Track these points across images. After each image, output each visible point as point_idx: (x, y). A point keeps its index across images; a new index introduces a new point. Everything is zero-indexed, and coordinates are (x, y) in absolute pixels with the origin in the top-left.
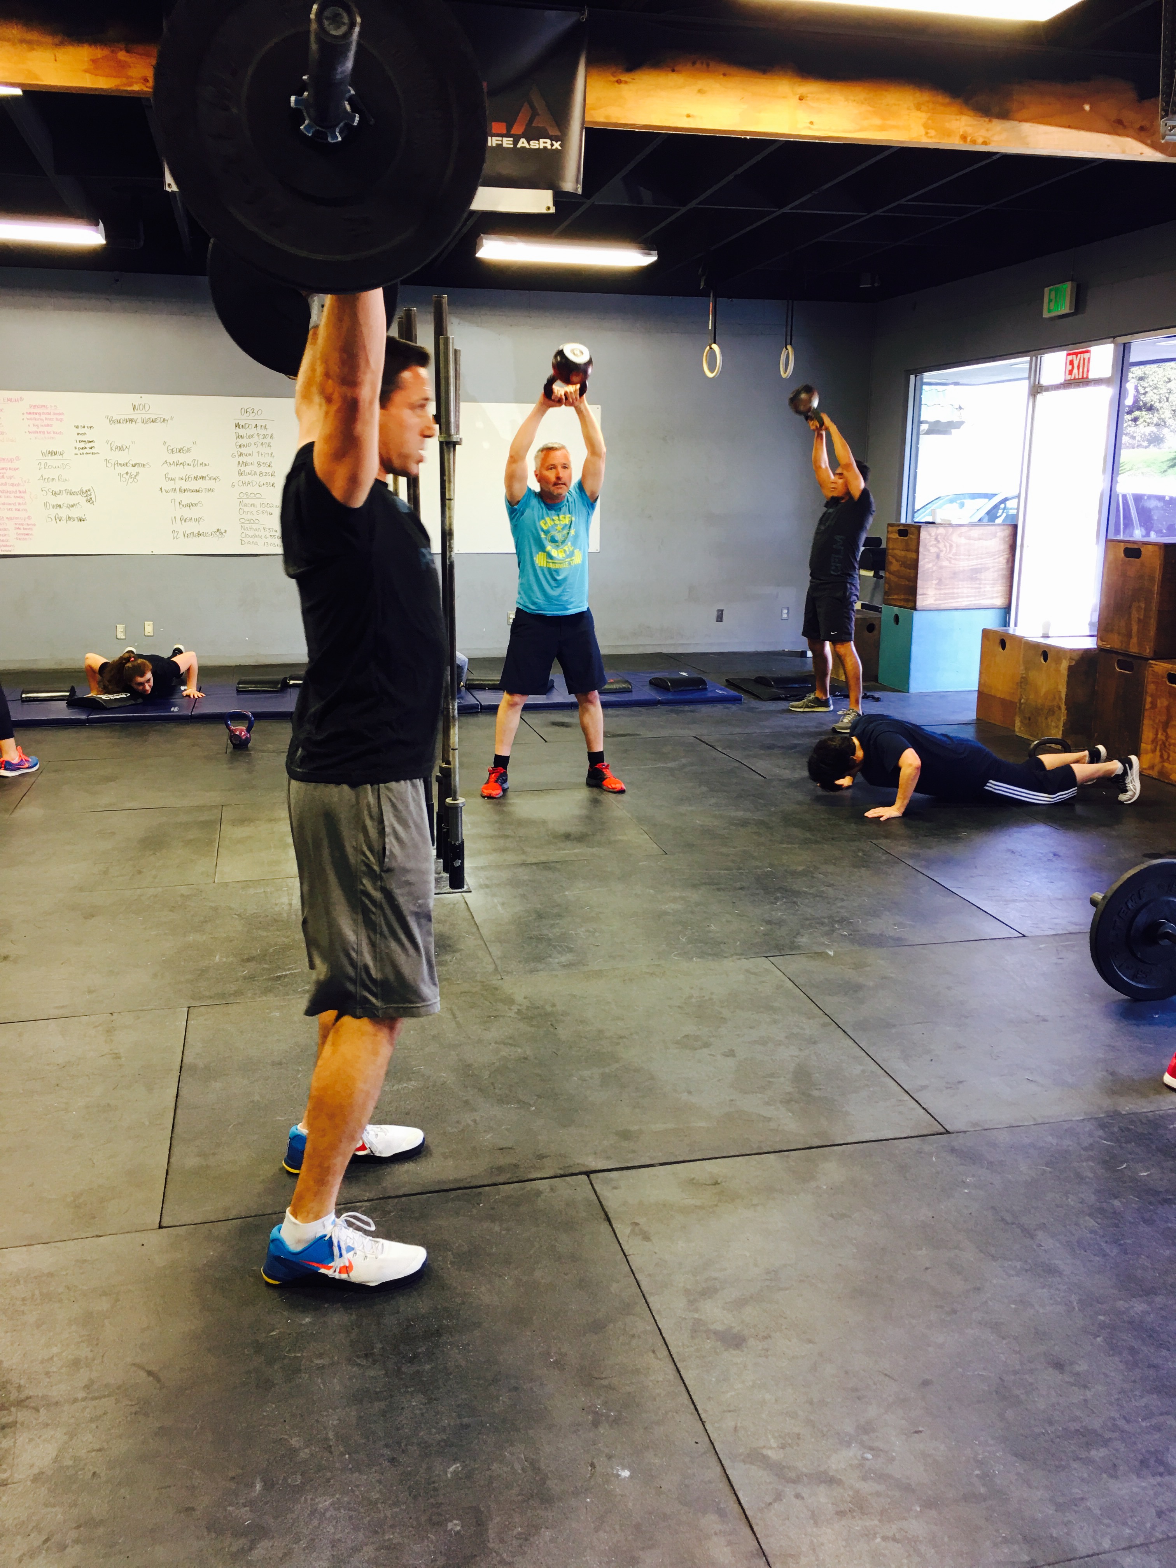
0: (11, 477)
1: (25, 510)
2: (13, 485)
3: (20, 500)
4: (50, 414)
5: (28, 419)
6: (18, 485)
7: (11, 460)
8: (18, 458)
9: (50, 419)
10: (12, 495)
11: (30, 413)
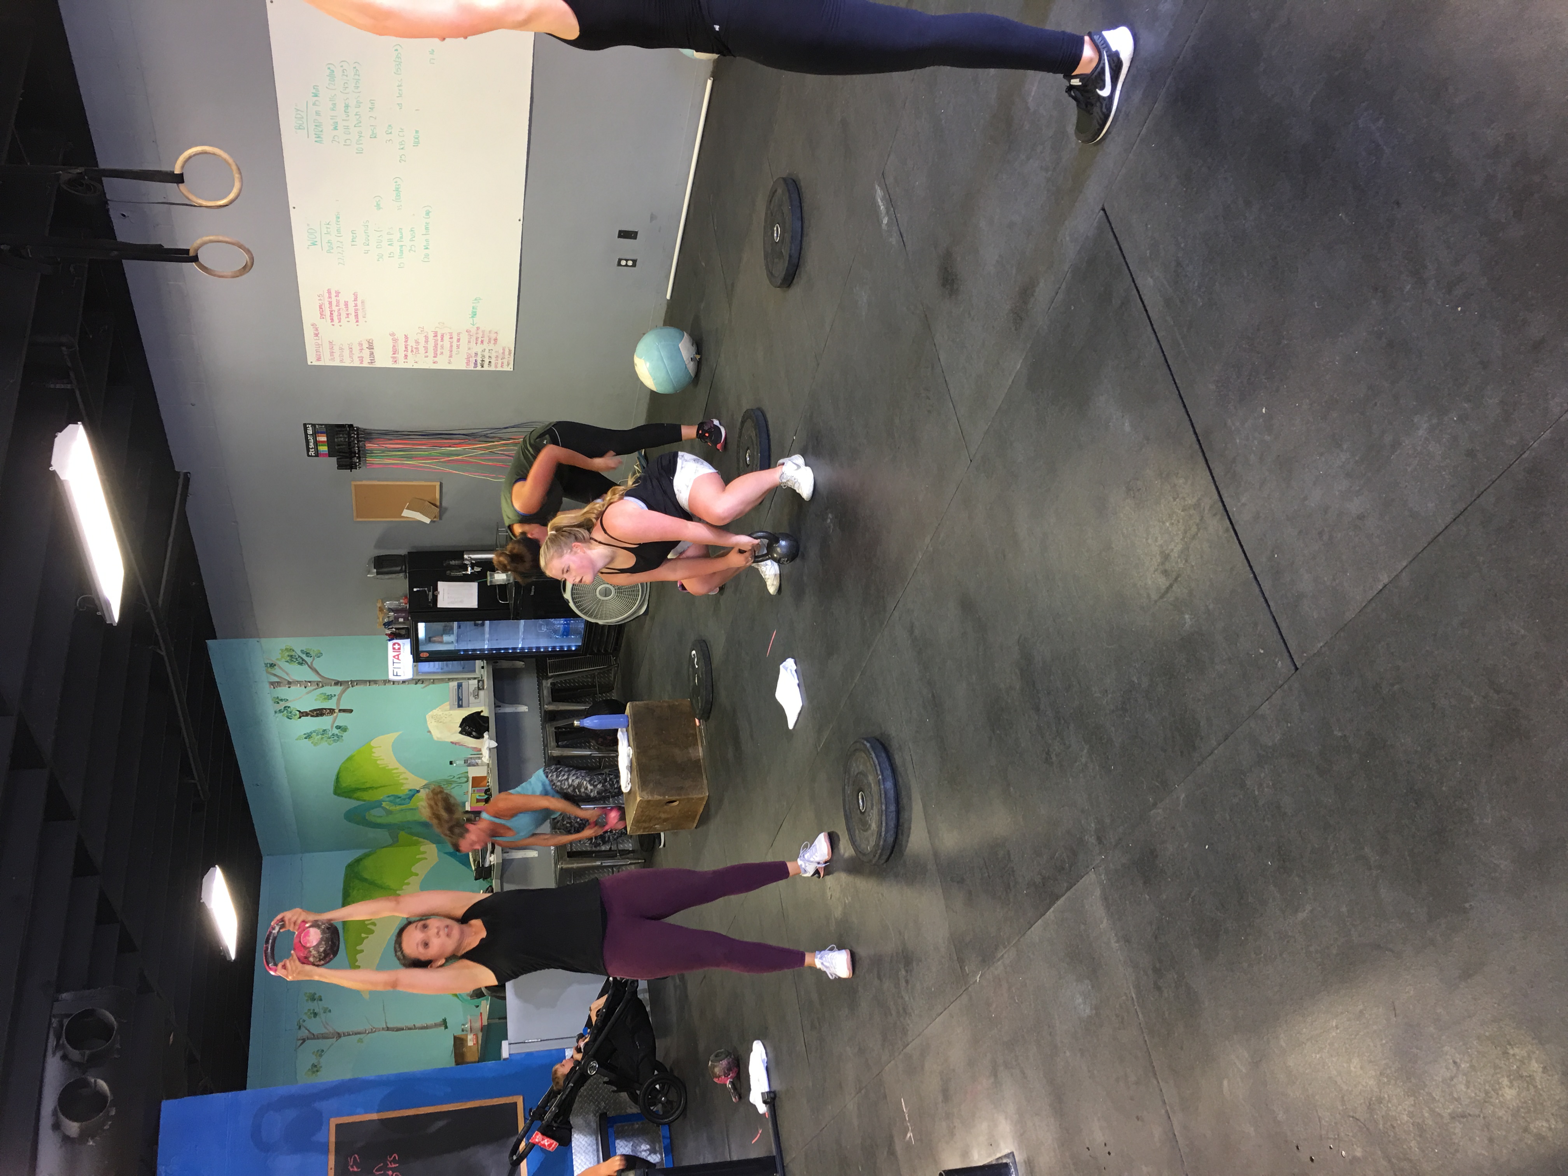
0: (417, 342)
1: (459, 334)
2: (427, 341)
3: (447, 338)
4: (330, 303)
5: (340, 322)
6: (426, 337)
7: (395, 340)
8: (393, 334)
9: (338, 302)
10: (440, 343)
11: (332, 320)
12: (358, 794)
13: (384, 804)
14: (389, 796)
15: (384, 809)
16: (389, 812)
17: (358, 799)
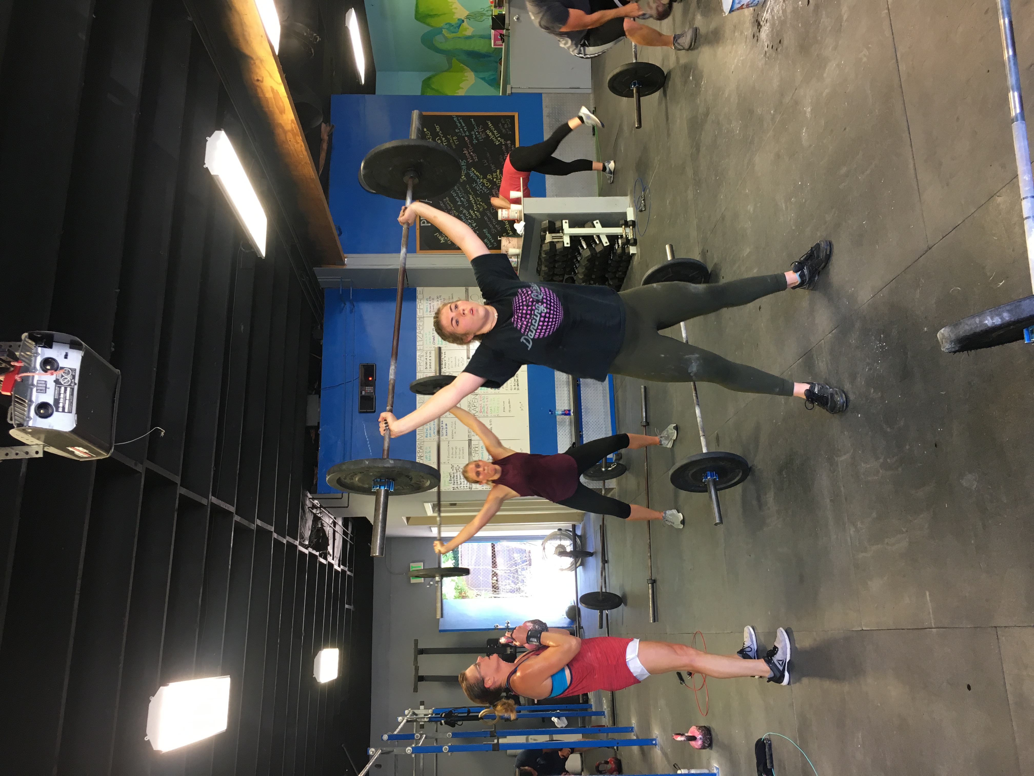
12: (429, 20)
13: (444, 31)
14: (446, 24)
15: (444, 35)
16: (446, 38)
17: (428, 25)
